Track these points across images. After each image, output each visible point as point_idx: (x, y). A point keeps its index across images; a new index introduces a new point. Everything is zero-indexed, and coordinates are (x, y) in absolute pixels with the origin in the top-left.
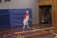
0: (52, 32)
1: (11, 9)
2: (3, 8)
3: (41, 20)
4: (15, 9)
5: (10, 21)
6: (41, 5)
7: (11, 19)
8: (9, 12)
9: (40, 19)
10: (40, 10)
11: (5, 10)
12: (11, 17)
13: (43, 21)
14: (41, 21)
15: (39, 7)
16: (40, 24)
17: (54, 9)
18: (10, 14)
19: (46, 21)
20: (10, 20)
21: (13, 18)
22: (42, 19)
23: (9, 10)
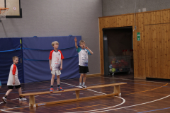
0: (118, 95)
1: (27, 38)
2: (6, 34)
3: (109, 65)
4: (36, 37)
5: (25, 68)
6: (108, 26)
7: (25, 62)
8: (22, 45)
9: (106, 62)
10: (106, 39)
11: (10, 39)
12: (25, 59)
13: (113, 70)
14: (109, 69)
15: (102, 32)
16: (105, 76)
17: (139, 37)
18: (24, 51)
19: (121, 70)
20: (25, 65)
21: (30, 60)
22: (111, 64)
23: (22, 39)
